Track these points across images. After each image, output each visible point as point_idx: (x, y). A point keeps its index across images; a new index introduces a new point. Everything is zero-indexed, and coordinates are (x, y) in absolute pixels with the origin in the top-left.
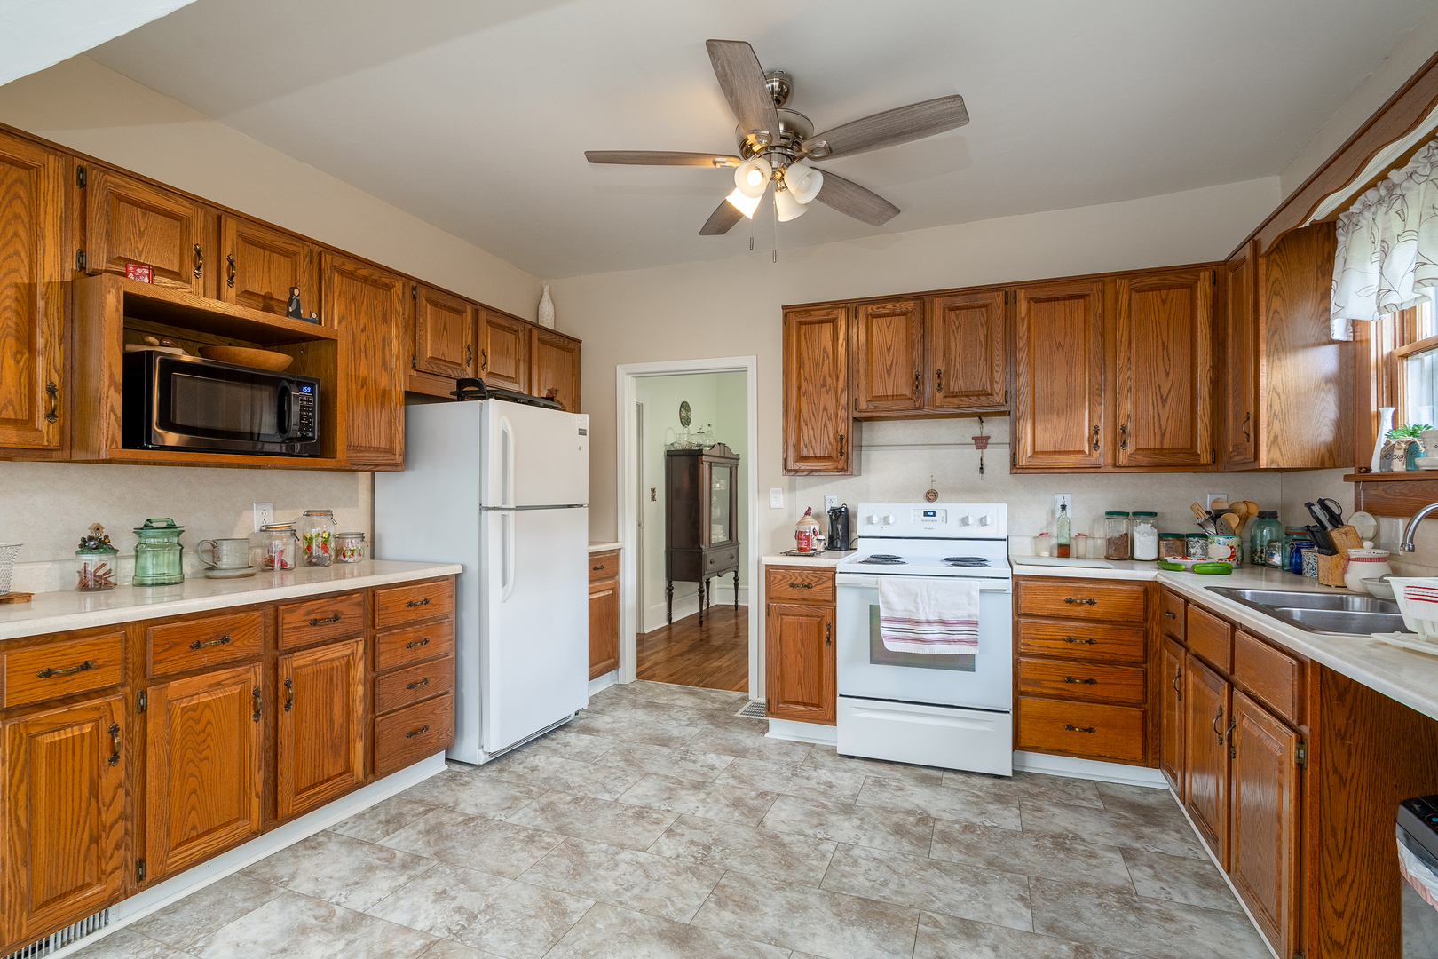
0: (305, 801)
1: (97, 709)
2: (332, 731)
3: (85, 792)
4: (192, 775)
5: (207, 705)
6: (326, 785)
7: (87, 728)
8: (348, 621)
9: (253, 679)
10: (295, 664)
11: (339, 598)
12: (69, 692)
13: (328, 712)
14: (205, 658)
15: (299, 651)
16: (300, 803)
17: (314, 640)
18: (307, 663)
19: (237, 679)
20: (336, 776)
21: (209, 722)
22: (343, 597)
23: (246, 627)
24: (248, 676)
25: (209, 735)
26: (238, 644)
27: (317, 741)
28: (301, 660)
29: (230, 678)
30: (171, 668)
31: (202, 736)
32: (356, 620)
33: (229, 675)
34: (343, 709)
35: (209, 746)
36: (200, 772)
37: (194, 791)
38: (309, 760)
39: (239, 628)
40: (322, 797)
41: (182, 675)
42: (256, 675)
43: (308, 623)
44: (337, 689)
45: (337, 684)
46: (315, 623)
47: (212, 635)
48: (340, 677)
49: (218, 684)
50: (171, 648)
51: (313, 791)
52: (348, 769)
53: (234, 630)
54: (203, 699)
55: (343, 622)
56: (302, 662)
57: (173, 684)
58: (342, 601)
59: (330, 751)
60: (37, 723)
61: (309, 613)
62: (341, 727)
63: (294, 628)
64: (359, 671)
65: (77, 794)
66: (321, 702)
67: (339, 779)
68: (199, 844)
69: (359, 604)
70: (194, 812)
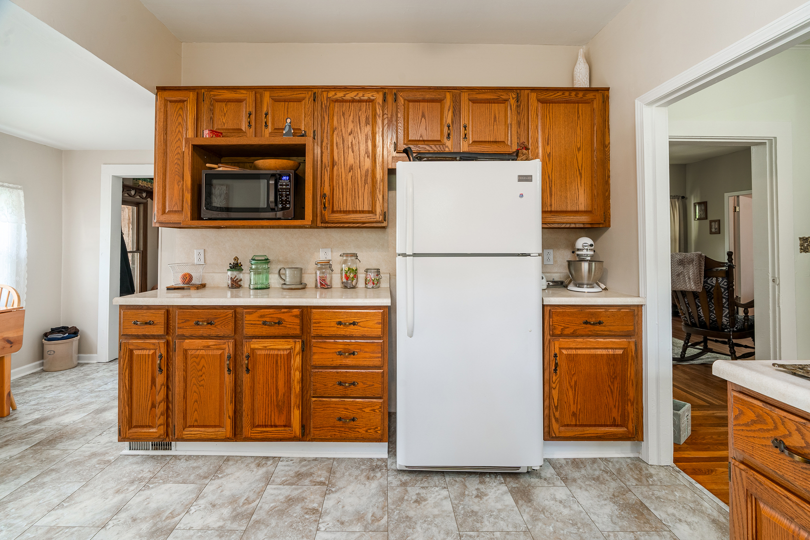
0: (258, 433)
1: (154, 344)
2: (277, 396)
3: (150, 382)
4: (195, 392)
5: (203, 357)
6: (273, 429)
7: (152, 352)
8: (288, 326)
9: (227, 349)
10: (252, 346)
11: (283, 310)
12: (144, 333)
13: (275, 382)
14: (202, 331)
15: (256, 339)
16: (255, 433)
17: (264, 334)
18: (260, 347)
19: (218, 347)
20: (281, 426)
21: (204, 366)
22: (286, 310)
23: (223, 318)
24: (224, 346)
25: (204, 373)
26: (218, 327)
27: (267, 399)
28: (256, 344)
29: (215, 345)
30: (187, 332)
31: (200, 373)
32: (295, 327)
33: (214, 343)
34: (285, 383)
35: (203, 379)
36: (199, 392)
37: (196, 401)
38: (262, 408)
39: (219, 318)
40: (270, 435)
41: (191, 337)
42: (228, 347)
43: (261, 323)
44: (281, 370)
45: (281, 366)
46: (264, 323)
47: (205, 319)
48: (283, 362)
49: (208, 347)
50: (185, 322)
51: (264, 429)
52: (288, 425)
53: (217, 318)
54: (202, 352)
55: (285, 327)
56: (256, 346)
57: (187, 341)
58: (284, 313)
59: (276, 408)
60: (132, 344)
61: (261, 316)
62: (284, 395)
63: (252, 324)
64: (297, 361)
65: (146, 382)
66: (270, 375)
67: (283, 428)
68: (199, 431)
69: (296, 316)
70: (196, 412)
